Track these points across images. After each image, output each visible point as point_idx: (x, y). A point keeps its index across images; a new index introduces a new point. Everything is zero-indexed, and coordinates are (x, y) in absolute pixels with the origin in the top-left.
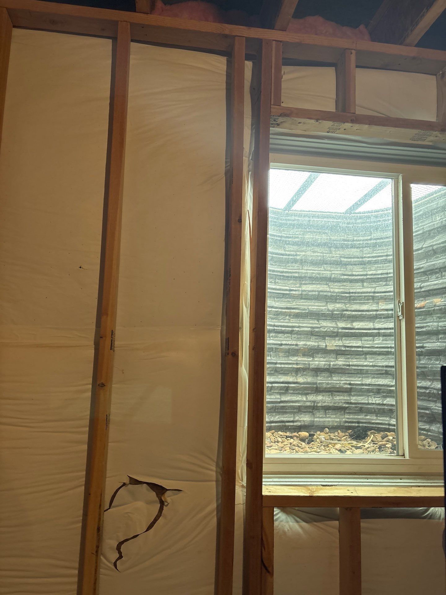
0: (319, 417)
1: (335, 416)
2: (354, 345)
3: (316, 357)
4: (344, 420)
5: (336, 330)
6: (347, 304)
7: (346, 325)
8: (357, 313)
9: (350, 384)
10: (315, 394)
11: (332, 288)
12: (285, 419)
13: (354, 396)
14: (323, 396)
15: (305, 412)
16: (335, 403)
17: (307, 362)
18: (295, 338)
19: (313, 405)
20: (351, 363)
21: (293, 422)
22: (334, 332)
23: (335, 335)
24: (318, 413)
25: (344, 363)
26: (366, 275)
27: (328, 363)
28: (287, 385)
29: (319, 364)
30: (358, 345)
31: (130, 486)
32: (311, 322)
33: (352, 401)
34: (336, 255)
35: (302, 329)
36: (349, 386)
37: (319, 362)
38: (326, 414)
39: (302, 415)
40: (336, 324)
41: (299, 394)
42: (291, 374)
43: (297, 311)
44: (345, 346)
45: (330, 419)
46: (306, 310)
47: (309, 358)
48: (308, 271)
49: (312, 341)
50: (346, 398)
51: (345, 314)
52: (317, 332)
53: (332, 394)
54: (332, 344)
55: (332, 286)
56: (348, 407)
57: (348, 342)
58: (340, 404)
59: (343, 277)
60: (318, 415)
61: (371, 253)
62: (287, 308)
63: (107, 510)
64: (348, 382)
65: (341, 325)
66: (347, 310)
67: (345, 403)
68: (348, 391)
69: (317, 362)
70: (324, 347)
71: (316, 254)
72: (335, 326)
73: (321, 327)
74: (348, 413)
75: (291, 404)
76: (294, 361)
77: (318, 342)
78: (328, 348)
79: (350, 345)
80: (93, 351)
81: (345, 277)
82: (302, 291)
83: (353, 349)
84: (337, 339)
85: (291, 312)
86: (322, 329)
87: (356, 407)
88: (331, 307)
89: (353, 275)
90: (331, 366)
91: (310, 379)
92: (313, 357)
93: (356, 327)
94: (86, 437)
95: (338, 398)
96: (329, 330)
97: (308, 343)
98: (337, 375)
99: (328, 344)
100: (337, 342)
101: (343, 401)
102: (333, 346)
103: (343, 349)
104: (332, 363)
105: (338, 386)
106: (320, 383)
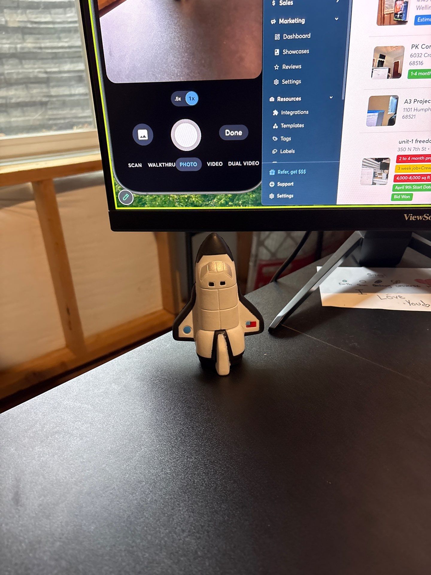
0: (16, 117)
1: (35, 114)
2: (43, 20)
4: (47, 117)
9: (46, 72)
10: (5, 89)
13: (54, 87)
14: (16, 90)
16: (31, 97)
19: (4, 102)
20: (43, 45)
23: (15, 7)
24: (13, 111)
25: (34, 45)
27: (14, 46)
30: (47, 20)
33: (53, 94)
38: (23, 112)
44: (31, 22)
45: (29, 118)
50: (44, 90)
53: (26, 86)
56: (48, 101)
57: (34, 16)
58: (39, 99)
60: (13, 113)
64: (42, 70)
68: (46, 81)
70: (3, 23)
74: (50, 109)
78: (11, 25)
79: (38, 20)
83: (43, 26)
84: (19, 11)
87: (58, 100)
90: (18, 50)
95: (35, 91)
98: (27, 61)
99: (8, 19)
100: (20, 16)
101: (41, 95)
102: (15, 21)
103: (29, 25)
104: (19, 46)
105: (31, 76)
106: (8, 74)
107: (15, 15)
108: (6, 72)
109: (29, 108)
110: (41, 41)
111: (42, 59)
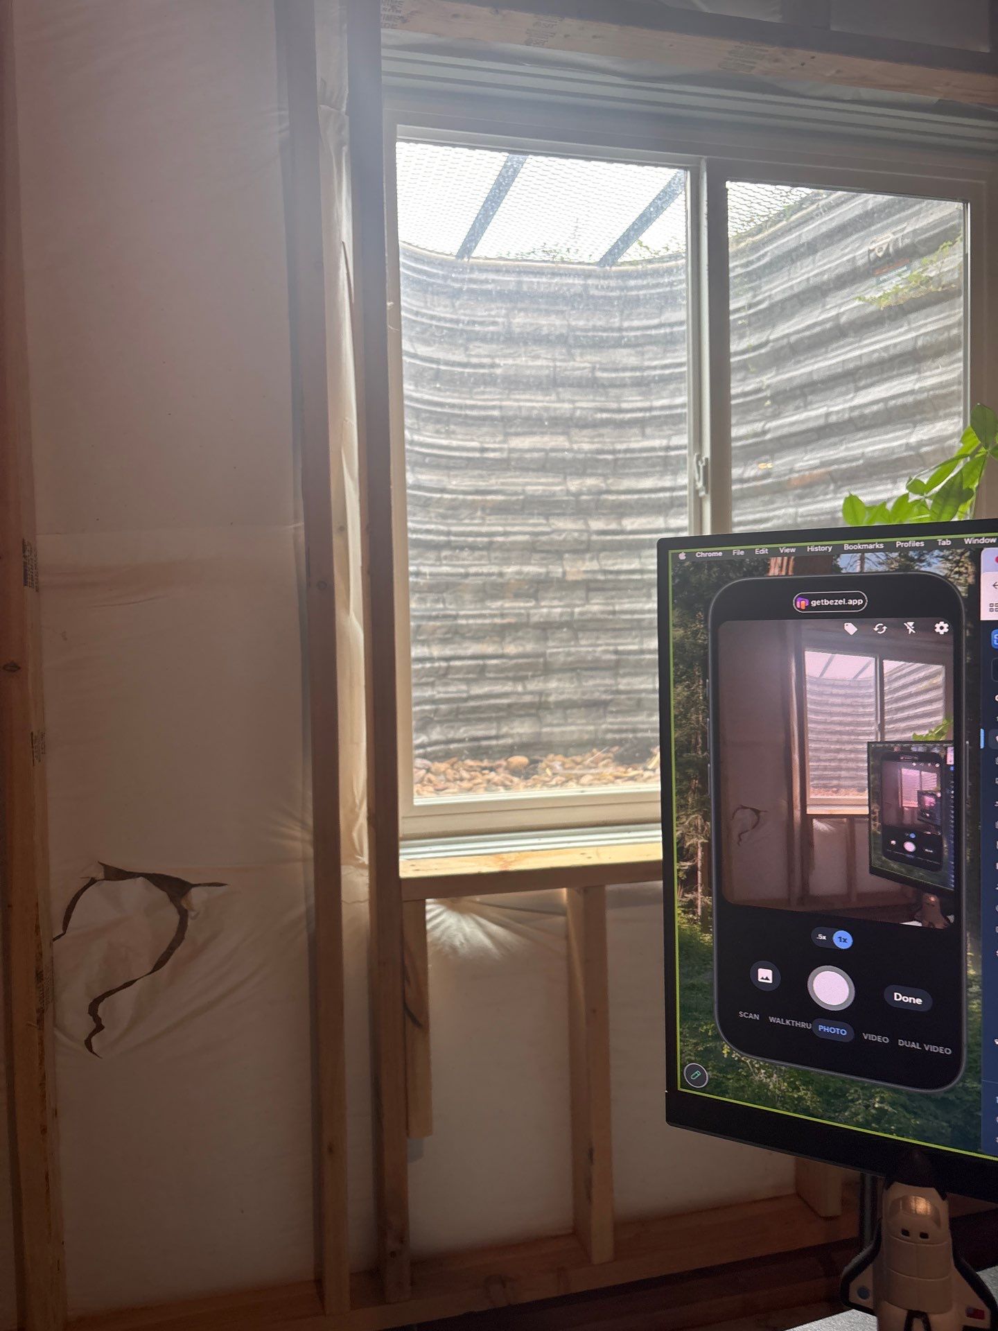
0: (551, 725)
1: (584, 721)
2: (625, 567)
3: (544, 599)
4: (604, 726)
5: (584, 537)
6: (608, 478)
7: (607, 525)
8: (629, 497)
9: (616, 652)
10: (542, 678)
11: (576, 442)
12: (480, 733)
13: (624, 675)
14: (560, 680)
15: (521, 716)
16: (584, 693)
17: (523, 611)
18: (496, 558)
19: (537, 699)
20: (617, 608)
21: (497, 737)
22: (582, 542)
23: (583, 548)
24: (548, 716)
25: (602, 608)
26: (650, 409)
27: (569, 610)
28: (480, 662)
29: (549, 614)
30: (632, 567)
32: (531, 521)
33: (621, 687)
34: (582, 363)
35: (512, 538)
36: (613, 657)
37: (551, 608)
38: (565, 718)
39: (516, 724)
40: (587, 524)
41: (508, 679)
42: (491, 637)
43: (500, 498)
44: (605, 572)
45: (573, 728)
46: (520, 494)
47: (528, 602)
48: (522, 404)
49: (535, 565)
50: (608, 681)
51: (606, 500)
52: (545, 543)
53: (578, 674)
54: (577, 568)
55: (576, 439)
56: (611, 701)
57: (610, 562)
58: (596, 695)
59: (599, 416)
60: (549, 718)
61: (662, 358)
62: (477, 492)
64: (611, 648)
65: (597, 524)
66: (609, 492)
67: (605, 692)
68: (613, 667)
69: (545, 610)
70: (560, 575)
71: (539, 363)
72: (583, 527)
73: (553, 532)
74: (612, 712)
75: (493, 701)
76: (497, 609)
77: (546, 566)
78: (570, 578)
79: (616, 568)
81: (605, 415)
82: (511, 450)
83: (622, 577)
84: (588, 556)
85: (486, 501)
86: (555, 537)
87: (629, 699)
88: (574, 485)
89: (620, 411)
90: (576, 617)
91: (530, 647)
92: (537, 599)
93: (629, 528)
95: (591, 683)
96: (569, 538)
97: (526, 569)
98: (588, 633)
99: (568, 569)
100: (587, 563)
101: (602, 689)
102: (579, 572)
103: (601, 577)
104: (577, 610)
105: (589, 658)
106: (552, 654)
107: (580, 563)
108: (549, 651)
109: (575, 711)
110: (616, 600)
111: (614, 630)
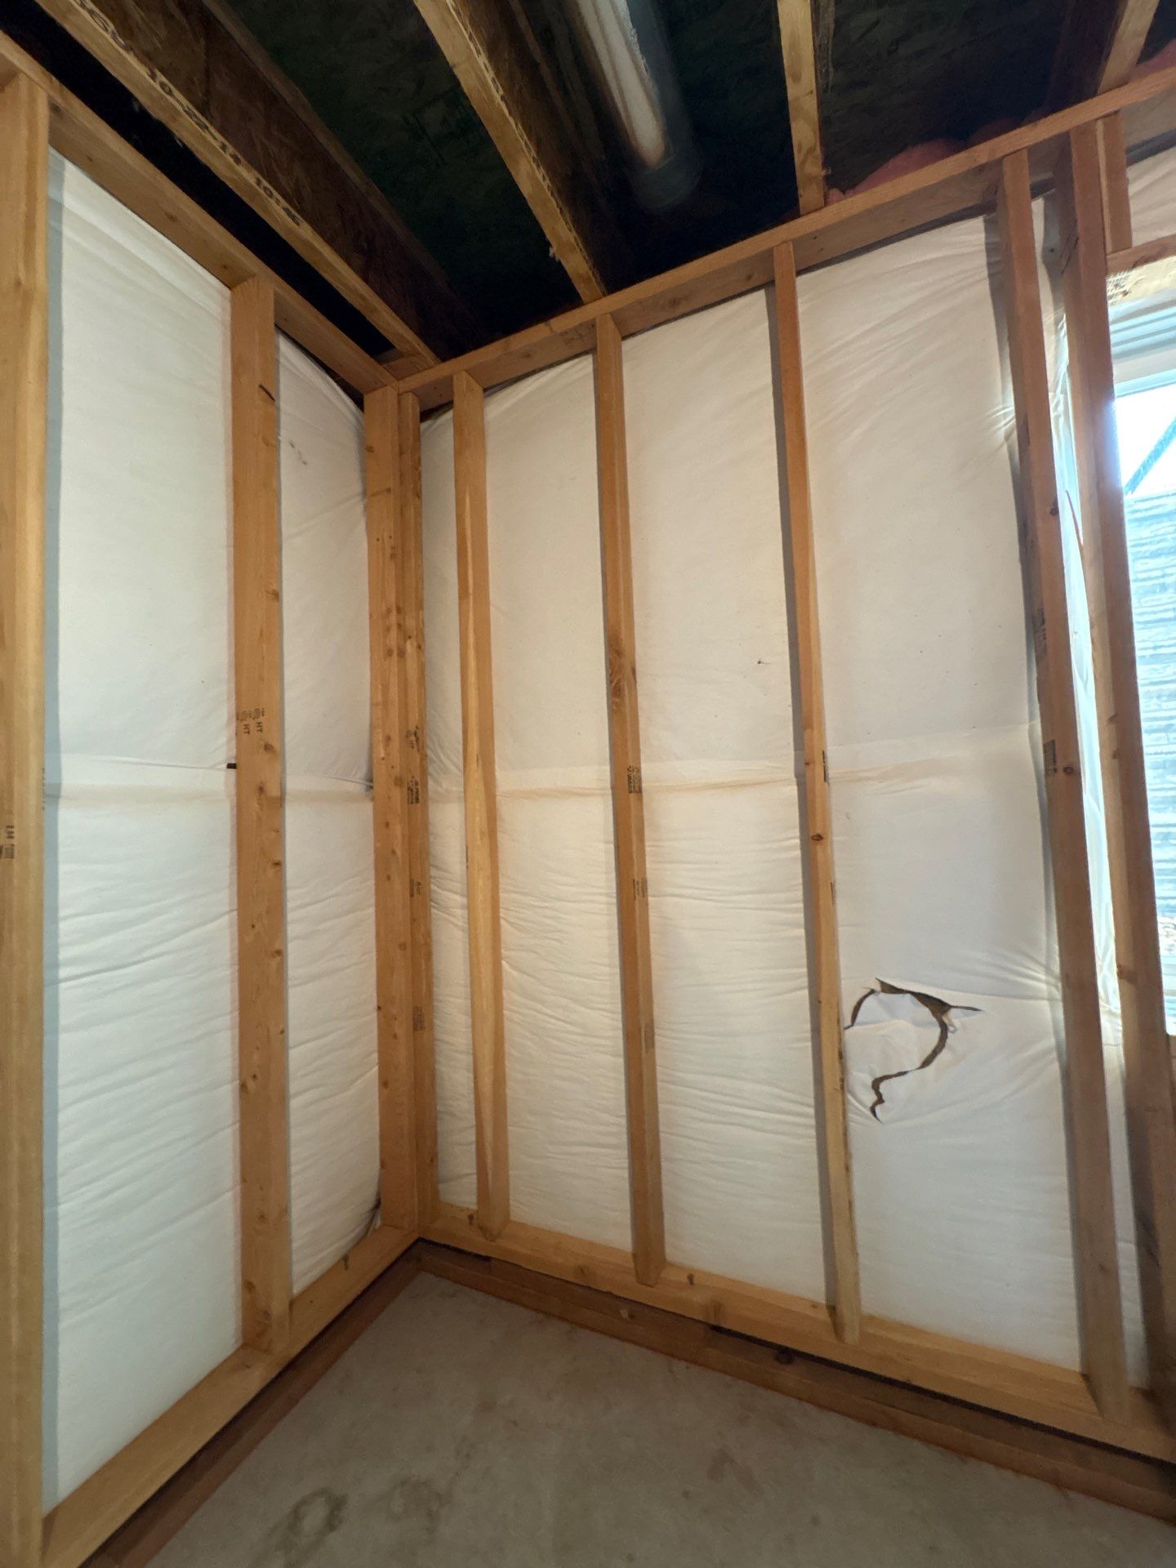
31: (883, 995)
63: (849, 1027)
80: (796, 788)
94: (800, 917)
